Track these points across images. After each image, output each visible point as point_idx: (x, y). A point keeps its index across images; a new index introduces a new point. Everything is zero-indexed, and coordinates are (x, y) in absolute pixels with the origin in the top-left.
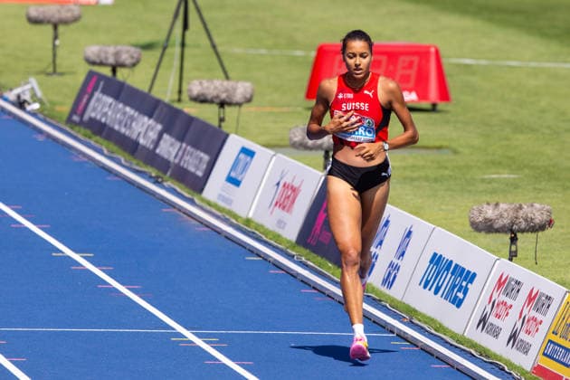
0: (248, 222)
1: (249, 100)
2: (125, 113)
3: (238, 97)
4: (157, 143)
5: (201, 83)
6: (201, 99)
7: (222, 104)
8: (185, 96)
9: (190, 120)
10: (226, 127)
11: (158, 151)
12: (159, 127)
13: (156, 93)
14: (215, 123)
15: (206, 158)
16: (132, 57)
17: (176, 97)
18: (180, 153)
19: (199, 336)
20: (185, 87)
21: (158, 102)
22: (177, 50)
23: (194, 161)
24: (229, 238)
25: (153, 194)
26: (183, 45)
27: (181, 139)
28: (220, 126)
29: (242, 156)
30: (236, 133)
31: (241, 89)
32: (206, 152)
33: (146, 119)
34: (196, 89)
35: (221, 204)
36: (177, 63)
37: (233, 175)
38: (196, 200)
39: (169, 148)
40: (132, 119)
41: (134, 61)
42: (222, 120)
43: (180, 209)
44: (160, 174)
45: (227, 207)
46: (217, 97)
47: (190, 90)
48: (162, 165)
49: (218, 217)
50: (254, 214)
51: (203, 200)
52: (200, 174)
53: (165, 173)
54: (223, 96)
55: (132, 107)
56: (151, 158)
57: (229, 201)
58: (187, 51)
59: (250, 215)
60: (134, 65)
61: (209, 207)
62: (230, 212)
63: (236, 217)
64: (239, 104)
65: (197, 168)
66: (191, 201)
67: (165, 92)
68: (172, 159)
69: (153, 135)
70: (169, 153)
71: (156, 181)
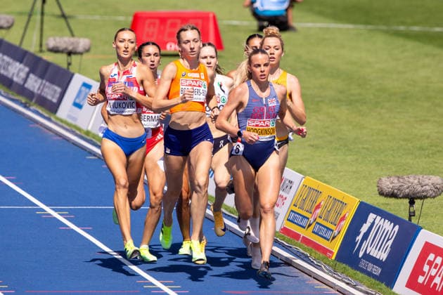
0: (88, 133)
1: (88, 51)
2: (3, 60)
3: (80, 49)
4: (25, 80)
5: (55, 40)
6: (55, 50)
7: (70, 53)
8: (44, 48)
9: (48, 64)
10: (72, 69)
11: (26, 86)
12: (27, 69)
13: (25, 47)
14: (64, 66)
15: (59, 90)
16: (8, 22)
17: (38, 49)
18: (41, 87)
19: (55, 210)
20: (44, 43)
21: (26, 53)
22: (38, 17)
23: (51, 92)
24: (75, 144)
25: (23, 114)
26: (42, 14)
27: (42, 77)
28: (68, 68)
29: (83, 88)
30: (79, 73)
31: (82, 43)
32: (59, 85)
33: (18, 64)
34: (52, 43)
35: (70, 121)
36: (38, 26)
37: (77, 101)
38: (53, 118)
39: (34, 84)
40: (8, 64)
41: (9, 25)
42: (69, 64)
43: (42, 125)
44: (28, 101)
45: (73, 123)
46: (66, 49)
47: (47, 44)
48: (29, 95)
49: (67, 130)
50: (92, 127)
51: (58, 119)
52: (55, 100)
53: (31, 100)
54: (70, 48)
55: (8, 55)
56: (21, 90)
57: (75, 119)
58: (46, 18)
59: (90, 128)
60: (9, 28)
61: (61, 123)
62: (75, 127)
63: (79, 129)
64: (81, 54)
65: (53, 97)
66: (49, 119)
67: (31, 45)
68: (36, 91)
69: (23, 75)
70: (34, 87)
71: (25, 106)
